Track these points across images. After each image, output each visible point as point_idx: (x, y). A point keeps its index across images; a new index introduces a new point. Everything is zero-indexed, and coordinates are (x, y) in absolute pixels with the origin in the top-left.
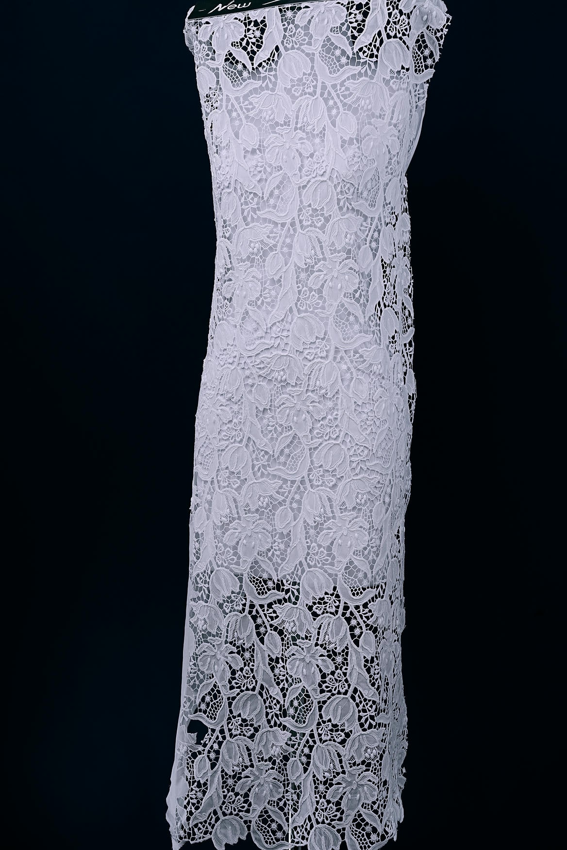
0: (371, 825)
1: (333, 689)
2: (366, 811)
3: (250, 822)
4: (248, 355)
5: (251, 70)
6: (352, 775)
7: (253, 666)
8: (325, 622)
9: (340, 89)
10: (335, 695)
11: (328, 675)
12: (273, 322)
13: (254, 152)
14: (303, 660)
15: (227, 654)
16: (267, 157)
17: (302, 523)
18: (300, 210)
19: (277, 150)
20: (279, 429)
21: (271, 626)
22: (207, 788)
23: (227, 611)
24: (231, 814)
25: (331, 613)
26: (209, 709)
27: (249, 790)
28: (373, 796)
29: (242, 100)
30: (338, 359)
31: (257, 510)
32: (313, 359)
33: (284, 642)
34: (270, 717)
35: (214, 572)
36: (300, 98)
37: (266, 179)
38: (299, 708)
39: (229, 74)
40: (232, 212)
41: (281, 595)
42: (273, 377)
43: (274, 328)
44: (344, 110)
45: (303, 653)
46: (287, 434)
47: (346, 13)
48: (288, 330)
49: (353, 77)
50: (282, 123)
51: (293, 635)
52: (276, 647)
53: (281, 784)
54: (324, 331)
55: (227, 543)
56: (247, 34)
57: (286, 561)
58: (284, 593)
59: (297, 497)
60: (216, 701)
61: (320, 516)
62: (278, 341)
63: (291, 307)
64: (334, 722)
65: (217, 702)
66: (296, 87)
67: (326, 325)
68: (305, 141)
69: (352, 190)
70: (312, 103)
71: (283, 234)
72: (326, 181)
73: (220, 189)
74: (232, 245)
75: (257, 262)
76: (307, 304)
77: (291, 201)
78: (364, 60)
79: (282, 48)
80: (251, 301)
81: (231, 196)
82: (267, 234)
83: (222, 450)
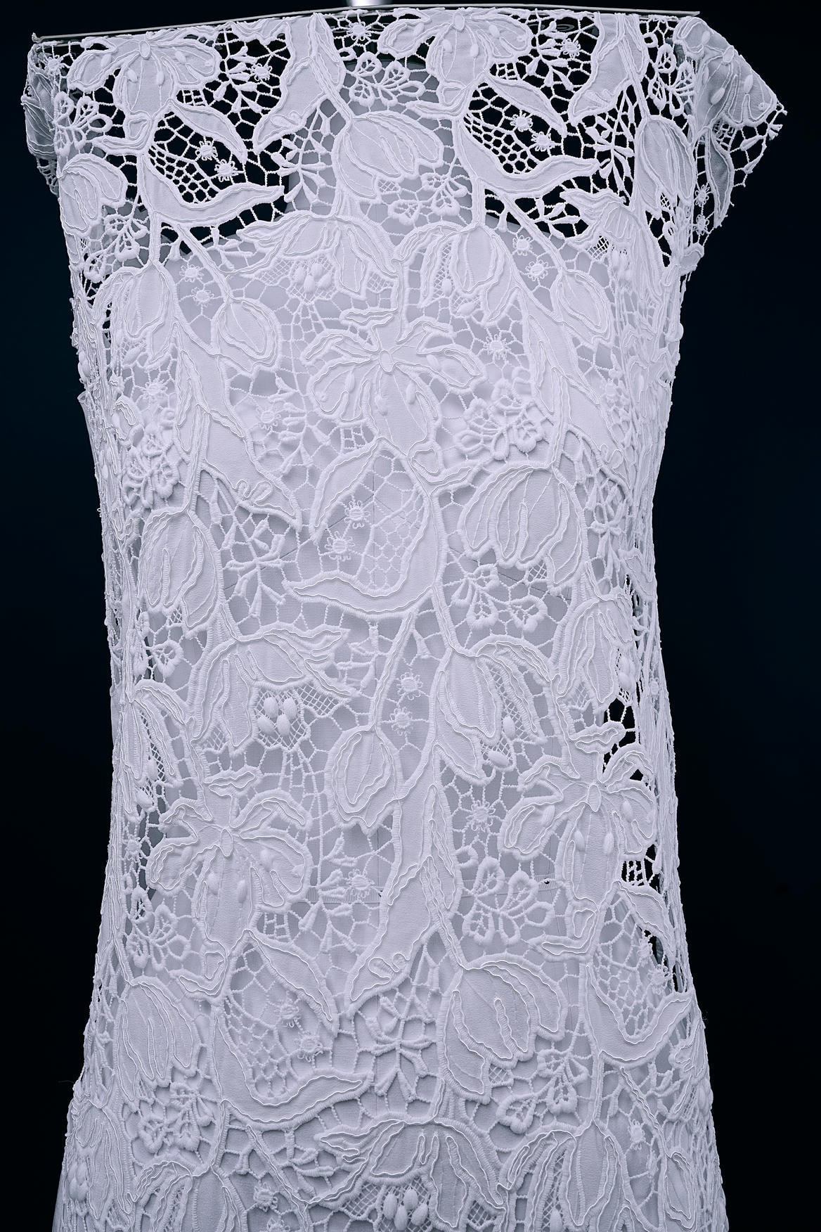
4: (265, 1126)
5: (243, 159)
9: (548, 211)
12: (368, 995)
13: (264, 384)
16: (313, 400)
18: (450, 573)
19: (350, 378)
30: (613, 1109)
32: (530, 1127)
36: (416, 230)
37: (312, 471)
39: (170, 169)
40: (189, 584)
42: (374, 1210)
43: (371, 1017)
44: (569, 266)
47: (529, 36)
48: (431, 1024)
49: (582, 183)
50: (362, 297)
54: (565, 1012)
56: (227, 72)
62: (392, 1068)
63: (436, 933)
66: (401, 201)
67: (571, 986)
68: (454, 346)
69: (622, 507)
70: (461, 244)
71: (388, 661)
72: (546, 471)
73: (138, 511)
74: (185, 704)
75: (288, 767)
76: (495, 916)
77: (415, 540)
78: (603, 149)
79: (342, 107)
80: (270, 916)
81: (183, 530)
82: (324, 665)
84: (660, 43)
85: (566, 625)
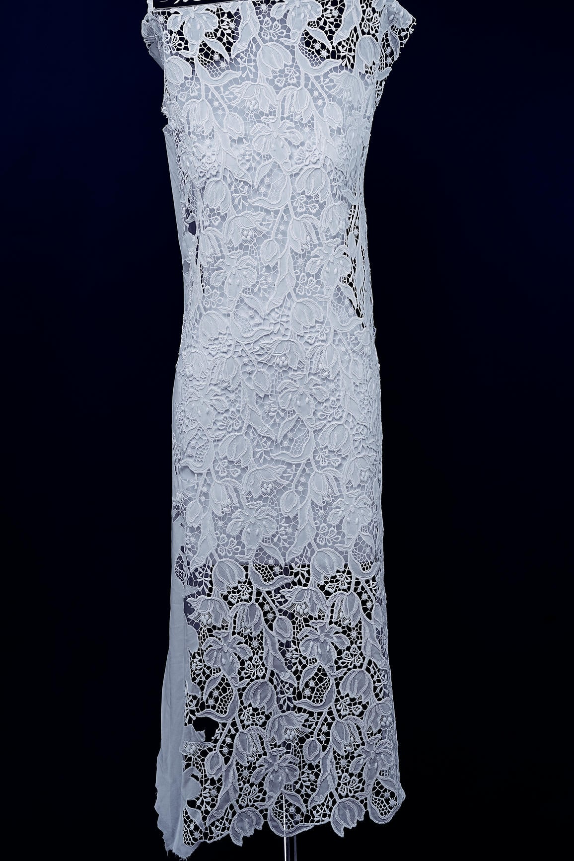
0: (389, 791)
2: (384, 778)
3: (266, 810)
4: (246, 343)
5: (228, 60)
6: (370, 745)
7: (262, 653)
8: (338, 600)
9: (324, 81)
10: (351, 669)
11: (344, 651)
12: (272, 308)
13: (240, 141)
14: (317, 640)
15: (235, 646)
16: (254, 146)
17: (310, 505)
18: (293, 197)
19: (264, 139)
20: (282, 414)
21: (280, 611)
22: (221, 785)
23: (233, 602)
24: (247, 805)
25: (343, 590)
26: (218, 703)
27: (263, 779)
28: (389, 762)
29: (222, 89)
30: (337, 342)
31: (261, 497)
32: (314, 343)
33: (296, 625)
34: (281, 702)
35: (217, 564)
36: (283, 89)
37: (255, 168)
38: (316, 687)
39: (206, 64)
40: (221, 201)
41: (291, 578)
42: (274, 363)
43: (273, 314)
44: (330, 101)
45: (317, 633)
46: (290, 418)
47: (321, 8)
48: (288, 316)
49: (335, 69)
50: (268, 112)
51: (305, 617)
52: (286, 631)
53: (297, 767)
54: (323, 315)
55: (230, 534)
56: (221, 25)
57: (294, 545)
58: (293, 576)
59: (303, 480)
60: (225, 694)
61: (328, 496)
62: (278, 326)
63: (289, 293)
64: (351, 696)
65: (227, 695)
66: (279, 78)
67: (325, 308)
68: (294, 130)
69: (342, 177)
70: (297, 94)
71: (276, 221)
72: (319, 169)
73: (204, 179)
74: (222, 233)
75: (250, 250)
76: (305, 289)
77: (283, 188)
78: (344, 54)
79: (259, 40)
80: (246, 289)
81: (219, 185)
82: (259, 222)
83: (219, 440)
84: (367, 8)
85: (324, 212)
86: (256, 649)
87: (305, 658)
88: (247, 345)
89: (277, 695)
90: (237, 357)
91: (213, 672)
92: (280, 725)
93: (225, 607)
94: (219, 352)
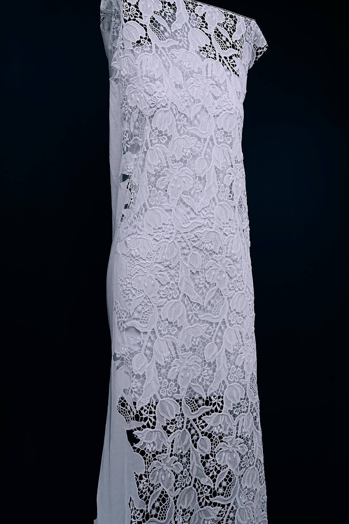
1: (247, 465)
4: (184, 232)
5: (170, 33)
6: (257, 519)
7: (189, 466)
8: (241, 420)
9: (230, 61)
10: (248, 468)
11: (244, 455)
12: (203, 207)
13: (181, 86)
14: (228, 451)
15: (172, 465)
16: (190, 92)
17: (224, 352)
18: (215, 131)
19: (196, 89)
20: (208, 286)
21: (202, 433)
23: (171, 431)
25: (244, 412)
26: (159, 512)
29: (167, 50)
30: (240, 235)
31: (191, 348)
32: (228, 235)
33: (213, 442)
34: (201, 500)
35: (159, 403)
36: (206, 59)
37: (191, 106)
38: (227, 486)
39: (155, 31)
40: (169, 125)
41: (210, 408)
42: (204, 247)
43: (203, 211)
44: (234, 73)
45: (228, 446)
46: (213, 289)
47: (225, 17)
48: (213, 214)
49: (235, 55)
50: (197, 72)
51: (220, 435)
54: (233, 215)
55: (171, 378)
56: (164, 9)
57: (213, 383)
58: (212, 406)
59: (220, 334)
60: (165, 504)
61: (236, 345)
62: (207, 221)
63: (214, 197)
64: (248, 487)
66: (203, 52)
67: (234, 211)
68: (215, 86)
70: (215, 64)
71: (205, 146)
72: (232, 114)
73: (155, 109)
74: (168, 149)
75: (188, 163)
76: (223, 195)
77: (209, 124)
78: (238, 48)
79: (189, 25)
80: (185, 191)
81: (168, 114)
82: (194, 145)
83: (161, 306)
84: (248, 25)
85: (234, 144)
86: (185, 464)
87: (219, 466)
88: (185, 234)
89: (198, 496)
90: (177, 242)
91: (155, 487)
92: (200, 518)
93: (165, 435)
94: (162, 238)
